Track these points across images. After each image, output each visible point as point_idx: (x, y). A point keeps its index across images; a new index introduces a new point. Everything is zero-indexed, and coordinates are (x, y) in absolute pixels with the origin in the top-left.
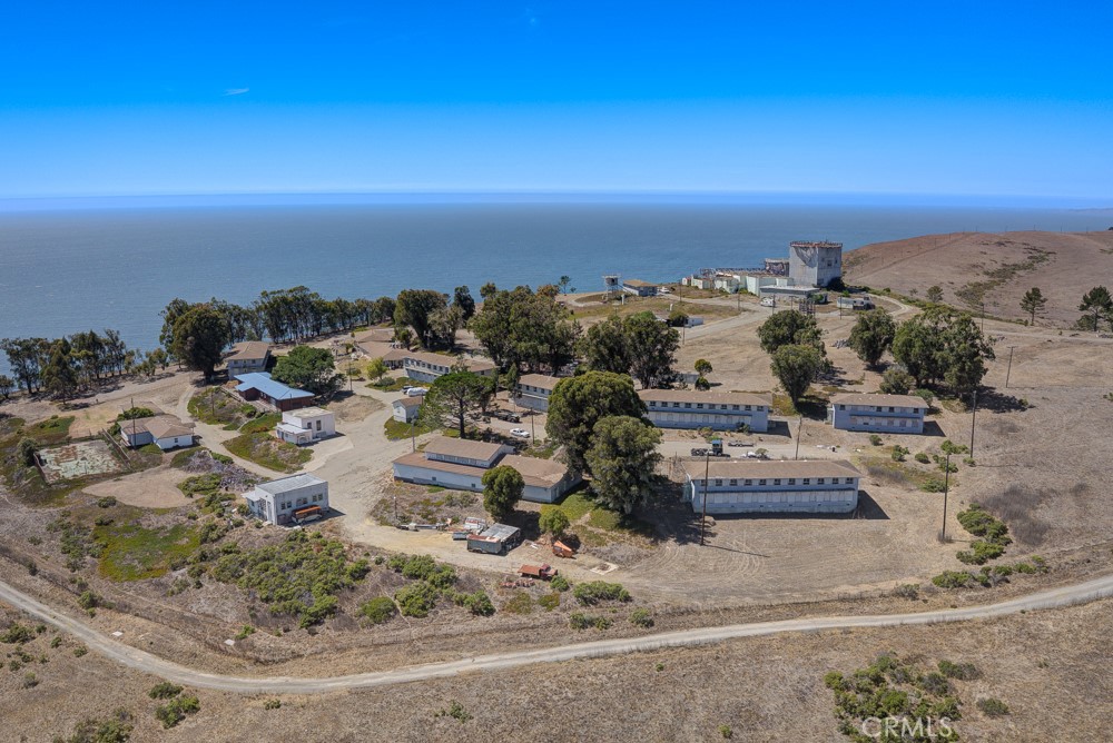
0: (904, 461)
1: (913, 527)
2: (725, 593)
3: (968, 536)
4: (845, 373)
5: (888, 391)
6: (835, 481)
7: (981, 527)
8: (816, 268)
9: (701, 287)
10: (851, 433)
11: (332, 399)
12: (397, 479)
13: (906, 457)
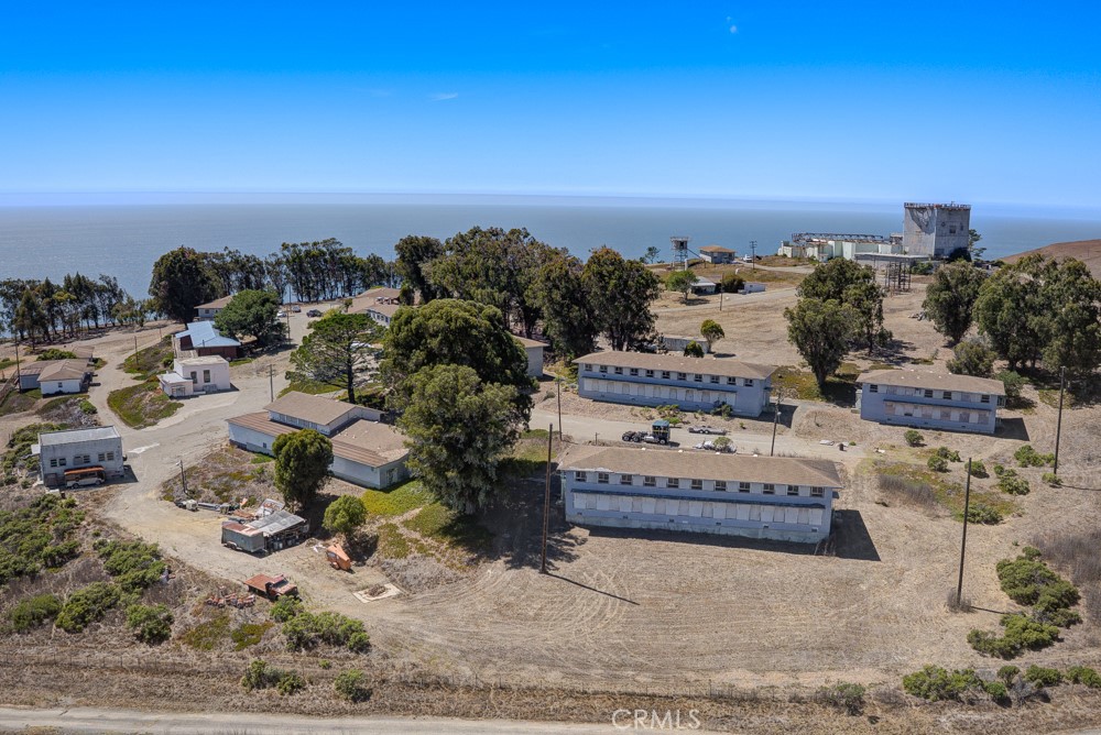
0: (946, 471)
1: (913, 578)
2: (523, 659)
3: (1005, 602)
4: (914, 349)
5: (958, 371)
6: (793, 490)
7: (1029, 590)
8: (933, 235)
9: (789, 255)
10: (883, 427)
11: (266, 353)
12: (232, 443)
13: (950, 465)
